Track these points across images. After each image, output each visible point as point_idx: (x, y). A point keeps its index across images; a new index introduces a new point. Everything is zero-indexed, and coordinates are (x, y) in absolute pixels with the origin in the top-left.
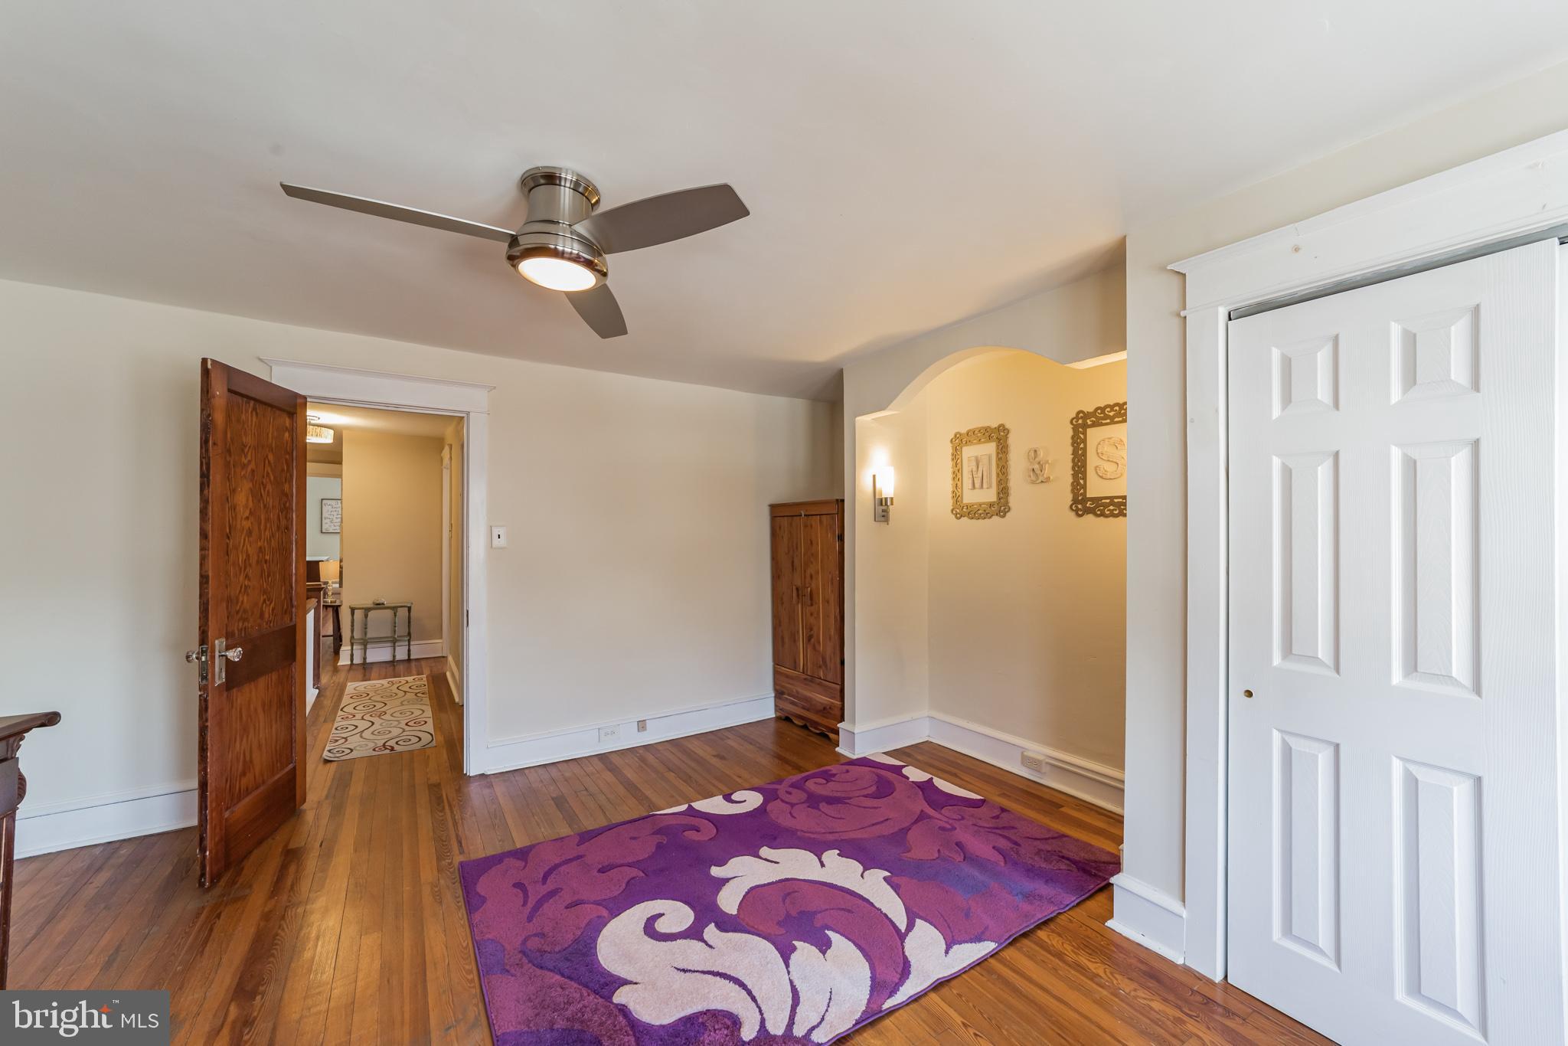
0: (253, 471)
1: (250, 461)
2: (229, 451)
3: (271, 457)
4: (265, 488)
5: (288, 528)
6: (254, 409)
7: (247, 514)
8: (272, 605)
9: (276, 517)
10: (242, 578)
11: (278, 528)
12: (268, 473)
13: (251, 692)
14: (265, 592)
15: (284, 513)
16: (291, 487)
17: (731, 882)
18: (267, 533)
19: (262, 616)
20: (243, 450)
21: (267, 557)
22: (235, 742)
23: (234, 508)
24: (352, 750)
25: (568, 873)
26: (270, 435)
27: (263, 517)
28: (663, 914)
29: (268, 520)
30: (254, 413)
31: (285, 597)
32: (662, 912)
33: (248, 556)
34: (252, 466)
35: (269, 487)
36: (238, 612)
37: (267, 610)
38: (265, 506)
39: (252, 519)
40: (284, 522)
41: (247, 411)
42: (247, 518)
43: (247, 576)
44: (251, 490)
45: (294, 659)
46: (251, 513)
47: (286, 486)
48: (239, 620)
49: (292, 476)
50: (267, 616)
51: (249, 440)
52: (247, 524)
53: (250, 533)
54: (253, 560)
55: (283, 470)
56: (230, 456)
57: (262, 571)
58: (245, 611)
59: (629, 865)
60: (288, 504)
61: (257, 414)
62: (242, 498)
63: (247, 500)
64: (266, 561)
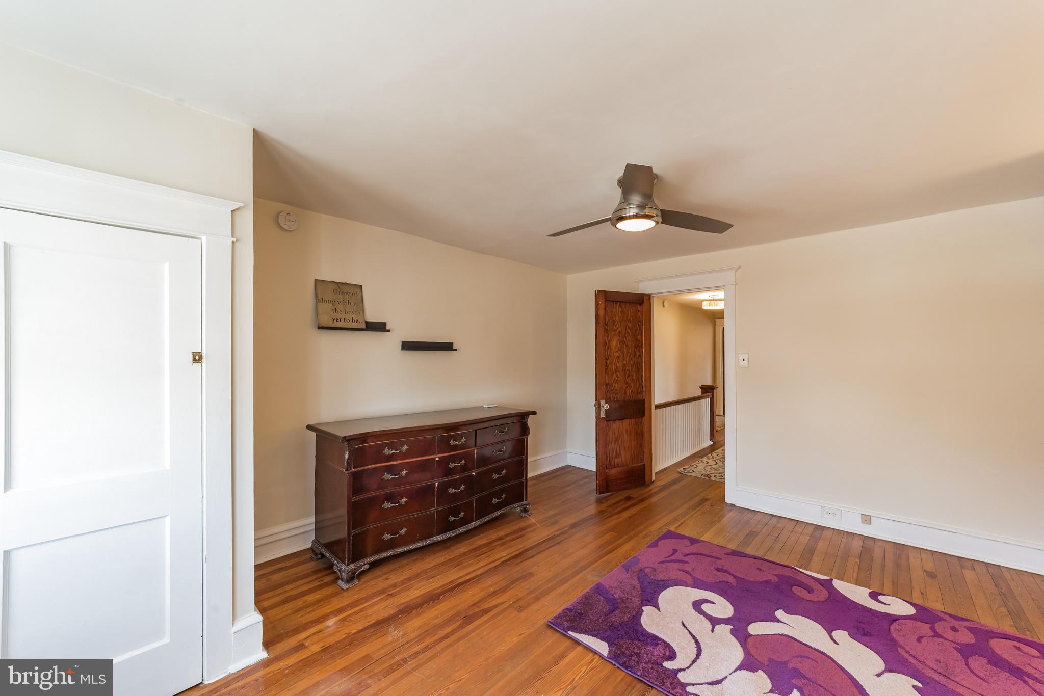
0: (620, 332)
1: (618, 328)
2: (607, 325)
3: (630, 325)
4: (626, 339)
5: (640, 356)
6: (620, 305)
7: (617, 349)
8: (632, 389)
9: (633, 351)
10: (614, 376)
11: (634, 355)
12: (628, 332)
13: (620, 425)
14: (627, 383)
15: (638, 349)
16: (642, 338)
17: (779, 623)
18: (628, 357)
19: (625, 393)
20: (614, 324)
21: (628, 368)
22: (612, 443)
23: (610, 347)
24: (693, 471)
25: (701, 560)
26: (629, 315)
27: (625, 351)
28: (715, 604)
29: (628, 352)
30: (620, 308)
31: (639, 387)
32: (715, 602)
33: (617, 367)
34: (620, 329)
35: (629, 338)
36: (612, 390)
37: (628, 391)
38: (626, 346)
39: (619, 352)
40: (638, 353)
41: (616, 307)
42: (617, 351)
43: (617, 376)
44: (619, 340)
45: (643, 415)
46: (619, 349)
47: (639, 337)
48: (613, 394)
49: (642, 332)
50: (628, 393)
51: (618, 319)
52: (617, 354)
53: (618, 358)
54: (620, 369)
55: (637, 330)
56: (608, 326)
57: (625, 374)
58: (616, 390)
59: (735, 577)
60: (640, 345)
61: (621, 308)
62: (614, 343)
63: (617, 344)
64: (627, 370)
